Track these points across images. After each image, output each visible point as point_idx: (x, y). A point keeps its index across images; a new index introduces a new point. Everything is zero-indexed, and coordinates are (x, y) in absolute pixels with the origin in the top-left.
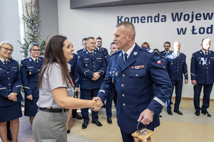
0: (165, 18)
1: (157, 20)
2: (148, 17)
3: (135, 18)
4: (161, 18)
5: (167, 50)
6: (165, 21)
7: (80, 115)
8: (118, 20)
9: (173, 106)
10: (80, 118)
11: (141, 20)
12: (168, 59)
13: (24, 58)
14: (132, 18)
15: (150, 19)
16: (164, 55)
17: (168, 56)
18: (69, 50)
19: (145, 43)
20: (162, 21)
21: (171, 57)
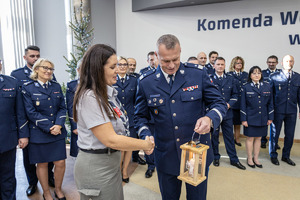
0: (271, 21)
1: (257, 23)
2: (244, 20)
3: (224, 22)
4: (263, 20)
5: (272, 67)
6: (270, 24)
7: (144, 159)
8: (199, 25)
9: (280, 153)
10: (143, 163)
11: (234, 24)
12: (274, 82)
13: (71, 80)
14: (219, 22)
15: (246, 22)
16: (268, 75)
17: (274, 78)
18: (113, 71)
19: (238, 58)
20: (265, 25)
21: (279, 78)
